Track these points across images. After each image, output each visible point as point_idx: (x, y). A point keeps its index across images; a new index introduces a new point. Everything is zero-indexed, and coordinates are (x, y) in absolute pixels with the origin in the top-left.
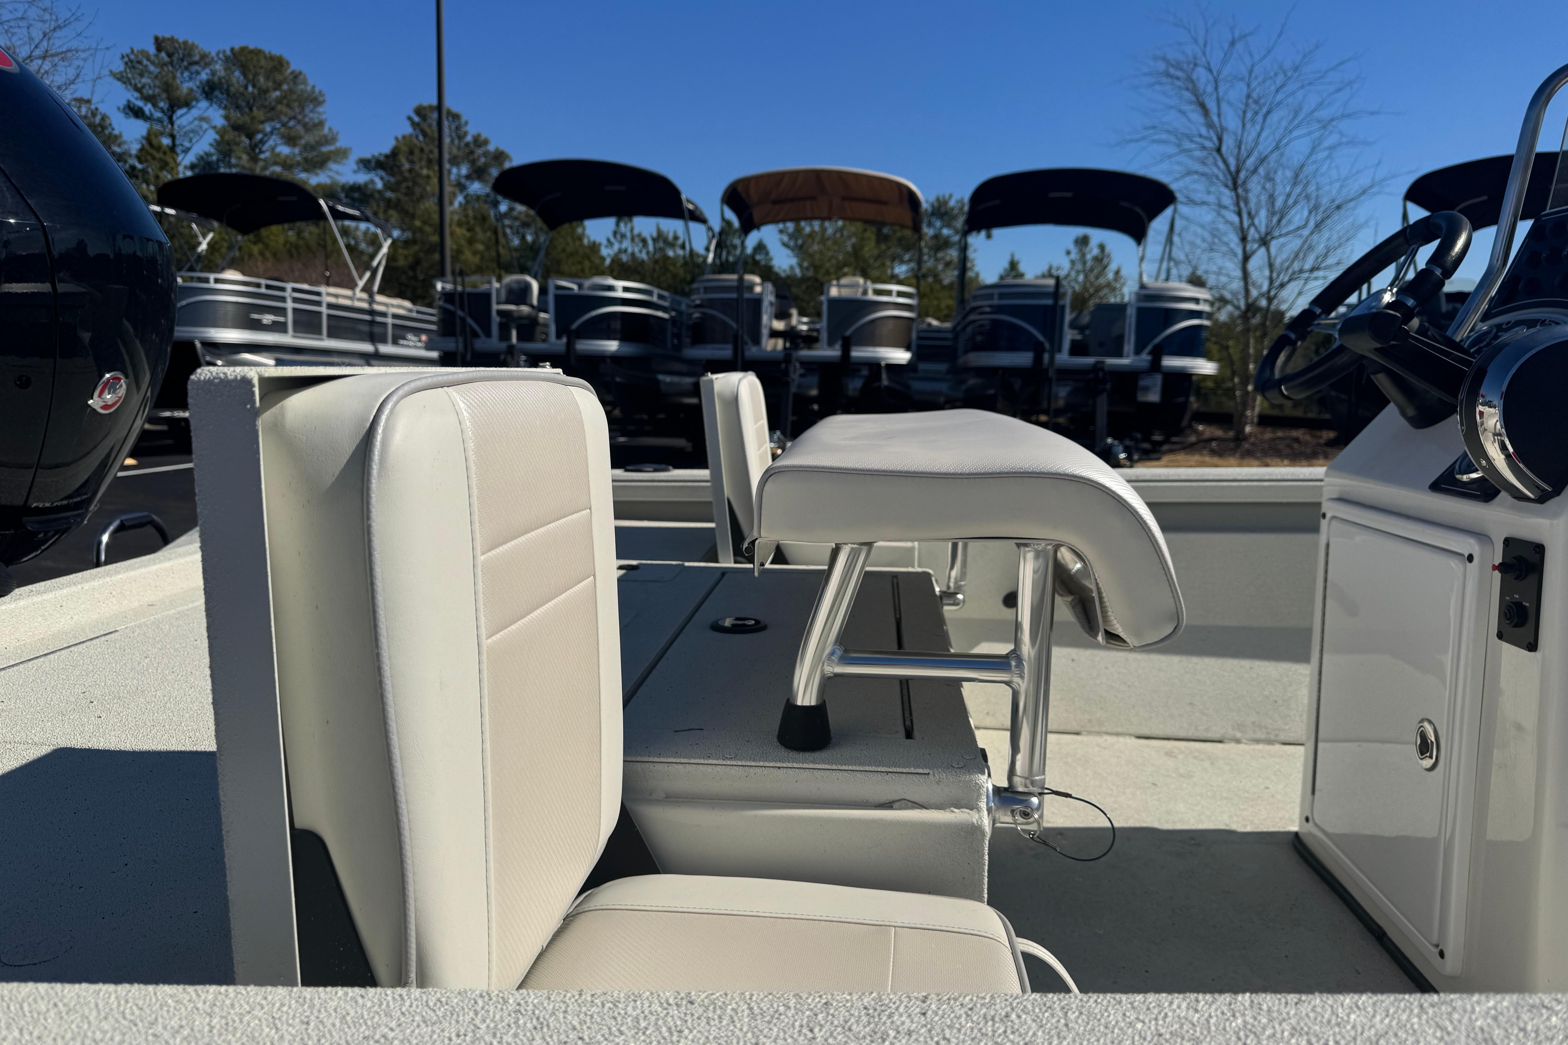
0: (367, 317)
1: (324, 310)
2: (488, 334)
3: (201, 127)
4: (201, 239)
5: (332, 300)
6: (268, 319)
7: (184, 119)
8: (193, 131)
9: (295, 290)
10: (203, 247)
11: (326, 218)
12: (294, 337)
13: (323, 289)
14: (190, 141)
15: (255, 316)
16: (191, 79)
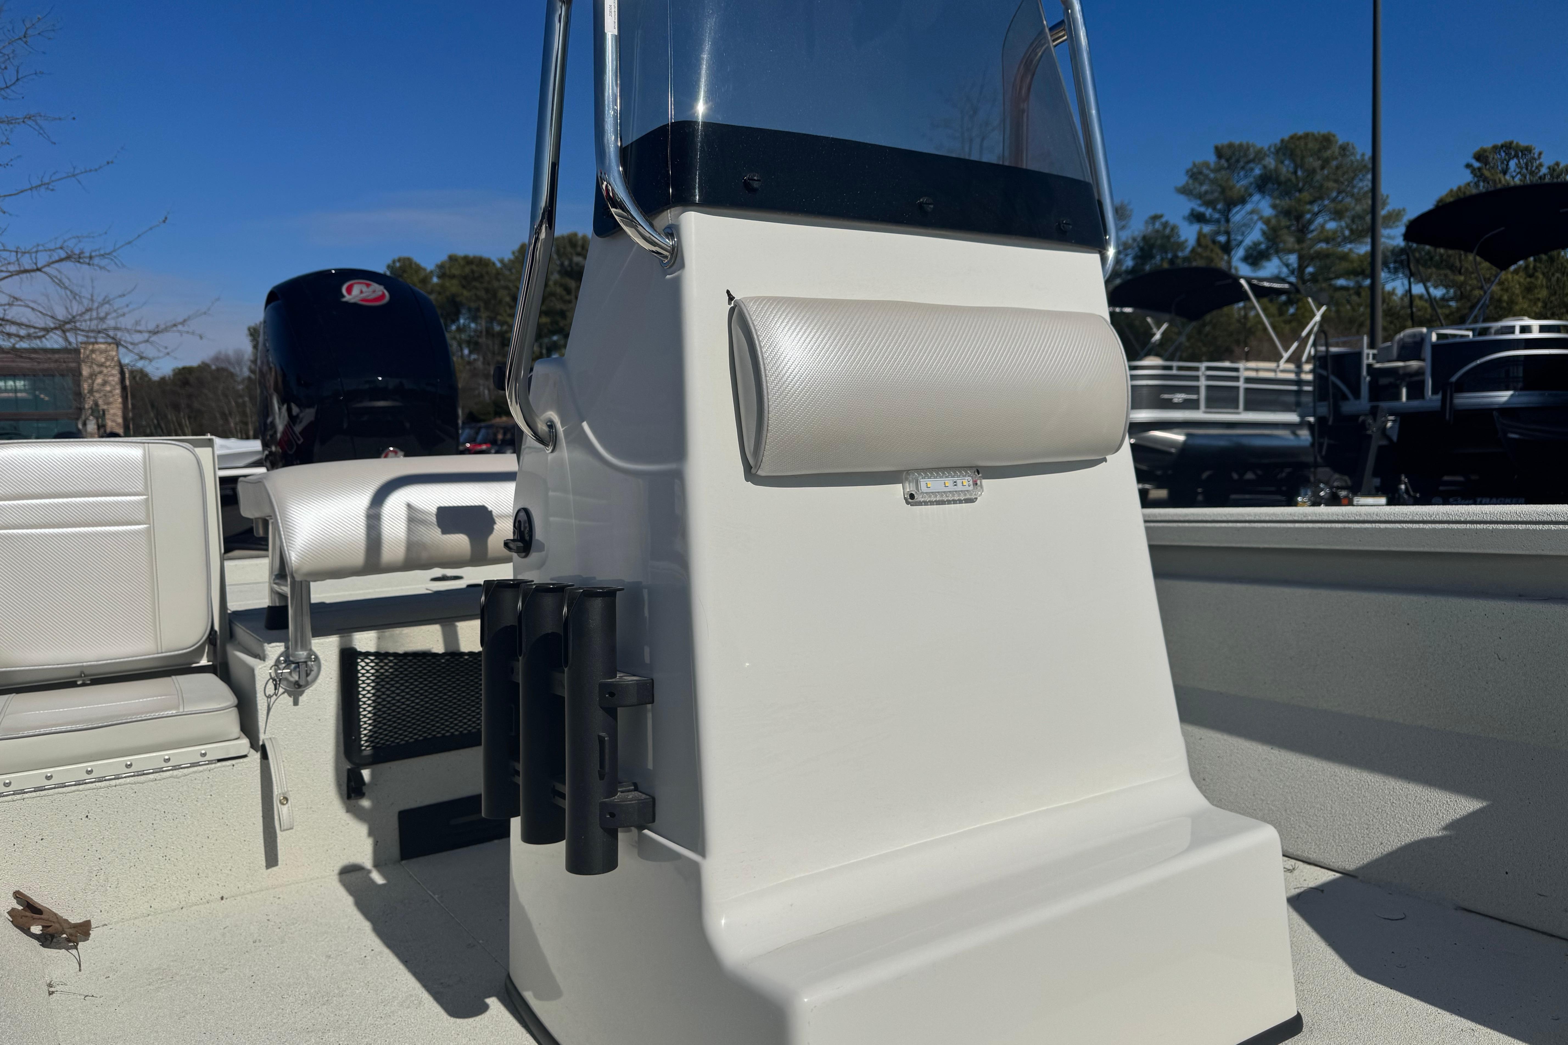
0: (1294, 388)
1: (1241, 384)
2: (1357, 394)
3: (1252, 219)
4: (1155, 330)
5: (1252, 374)
6: (1179, 397)
7: (1238, 215)
8: (1245, 225)
9: (1209, 368)
10: (1158, 336)
11: (1248, 298)
12: (1205, 412)
13: (1241, 365)
14: (1243, 234)
15: (1166, 396)
16: (1246, 176)
